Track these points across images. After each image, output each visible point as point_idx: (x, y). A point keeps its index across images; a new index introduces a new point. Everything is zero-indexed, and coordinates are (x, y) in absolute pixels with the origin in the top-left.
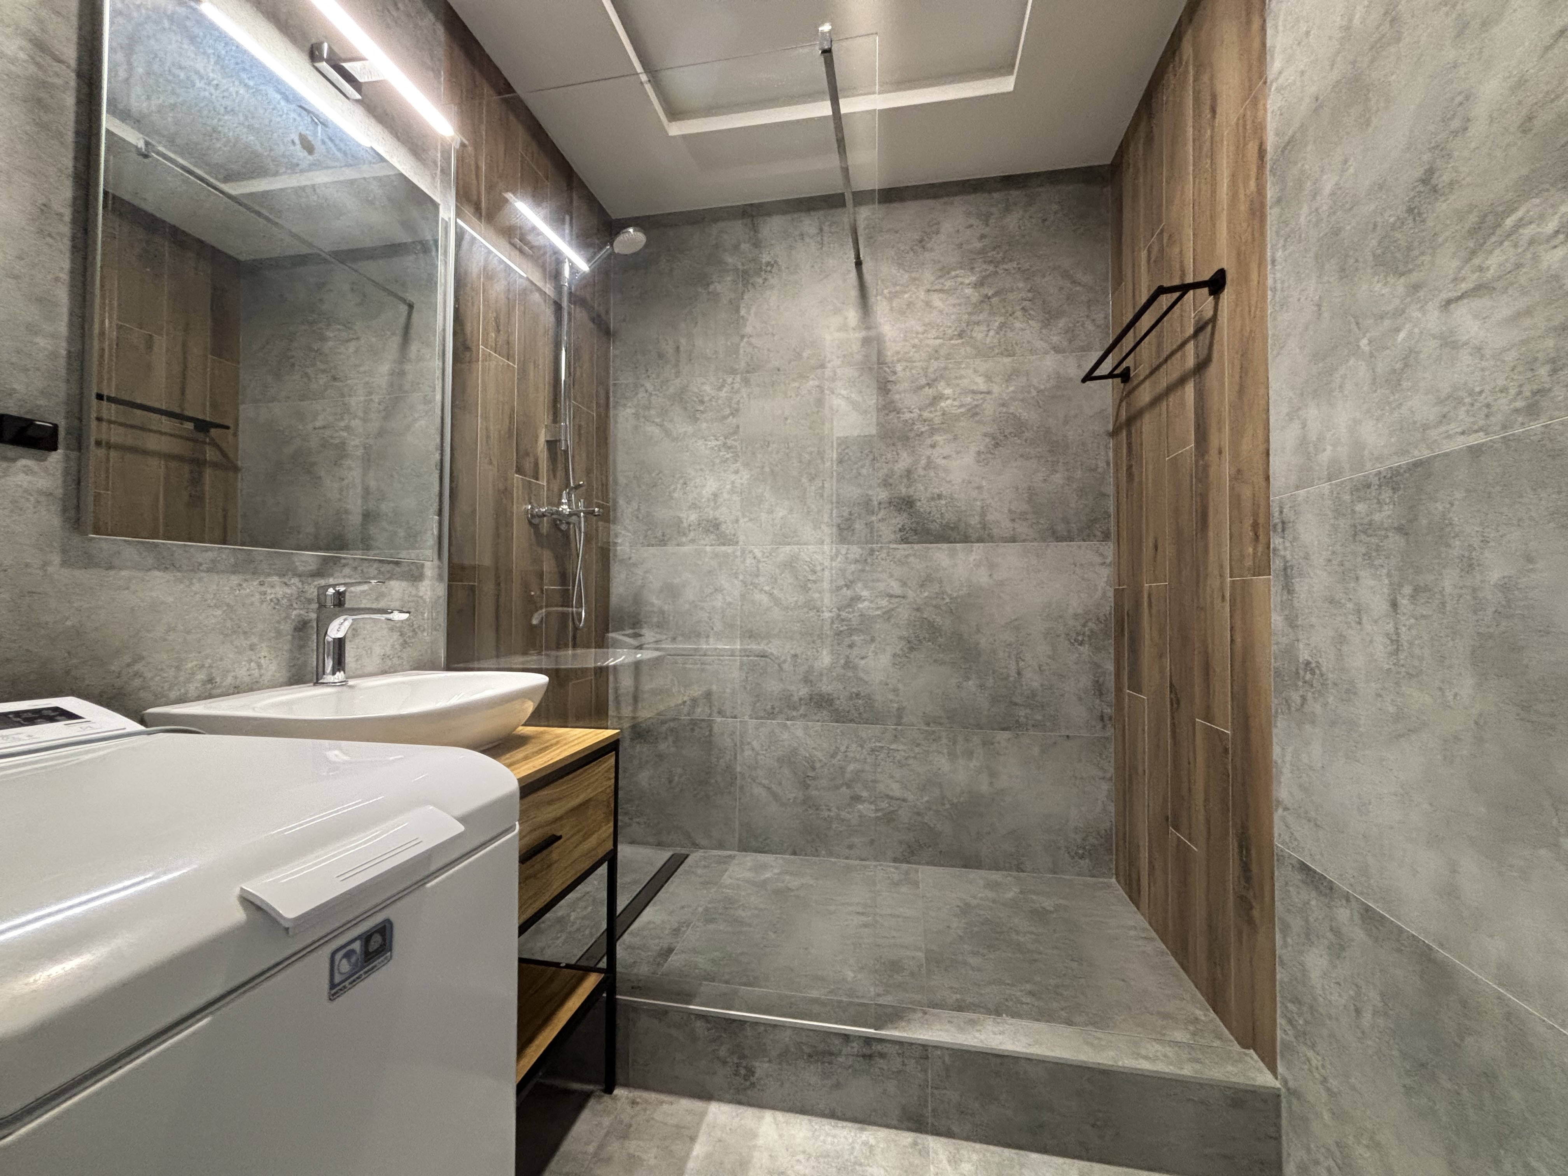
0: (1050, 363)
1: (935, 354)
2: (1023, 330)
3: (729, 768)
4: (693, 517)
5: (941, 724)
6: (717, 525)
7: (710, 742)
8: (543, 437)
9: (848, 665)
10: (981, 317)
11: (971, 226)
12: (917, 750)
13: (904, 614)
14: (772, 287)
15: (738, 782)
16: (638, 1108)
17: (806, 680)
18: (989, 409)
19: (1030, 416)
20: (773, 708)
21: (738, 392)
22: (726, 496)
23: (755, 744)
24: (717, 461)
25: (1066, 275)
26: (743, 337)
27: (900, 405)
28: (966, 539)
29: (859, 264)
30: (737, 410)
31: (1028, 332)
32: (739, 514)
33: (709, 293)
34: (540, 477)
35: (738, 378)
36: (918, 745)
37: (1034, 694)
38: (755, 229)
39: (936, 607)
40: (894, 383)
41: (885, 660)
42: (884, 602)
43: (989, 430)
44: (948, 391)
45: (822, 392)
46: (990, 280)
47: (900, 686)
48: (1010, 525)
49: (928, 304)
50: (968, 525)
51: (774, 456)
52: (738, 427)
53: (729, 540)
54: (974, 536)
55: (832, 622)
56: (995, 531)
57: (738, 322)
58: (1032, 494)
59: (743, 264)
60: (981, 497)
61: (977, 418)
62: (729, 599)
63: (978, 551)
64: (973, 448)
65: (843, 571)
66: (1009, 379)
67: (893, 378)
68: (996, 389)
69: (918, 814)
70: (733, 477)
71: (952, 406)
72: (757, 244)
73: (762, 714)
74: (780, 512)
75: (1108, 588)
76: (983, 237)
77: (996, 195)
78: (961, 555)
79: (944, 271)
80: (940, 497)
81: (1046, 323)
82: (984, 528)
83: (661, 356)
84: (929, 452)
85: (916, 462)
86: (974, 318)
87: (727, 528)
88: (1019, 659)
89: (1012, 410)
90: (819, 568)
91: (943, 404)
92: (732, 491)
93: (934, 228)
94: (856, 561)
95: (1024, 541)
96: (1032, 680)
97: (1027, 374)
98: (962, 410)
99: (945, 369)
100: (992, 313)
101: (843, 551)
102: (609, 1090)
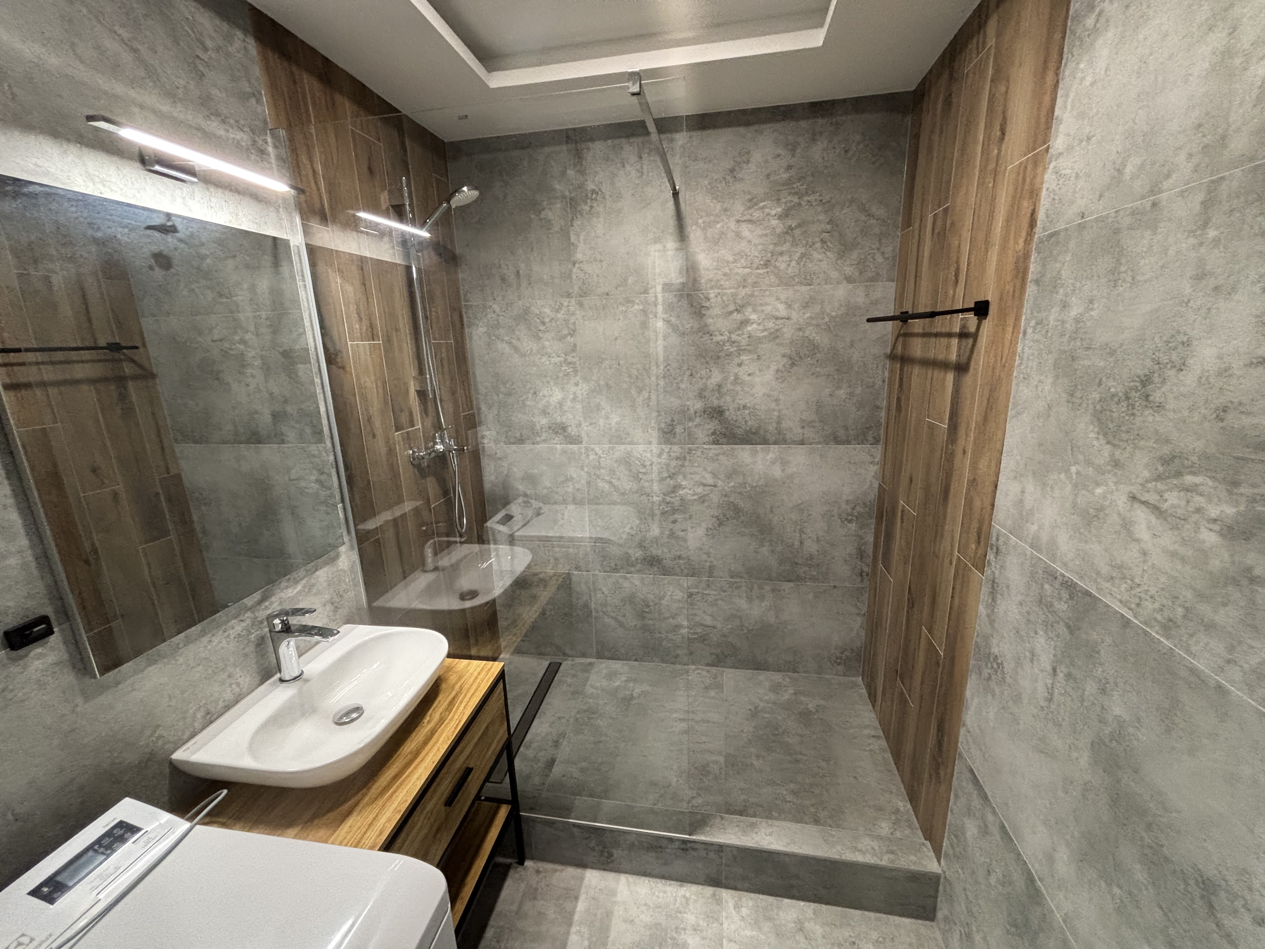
0: (841, 292)
1: (743, 283)
2: (821, 261)
3: (586, 606)
4: (544, 421)
5: (741, 577)
6: (564, 428)
7: (570, 588)
8: (412, 389)
9: (672, 535)
10: (785, 248)
11: (779, 155)
12: (723, 594)
13: (715, 498)
14: (598, 215)
15: (594, 614)
16: (541, 876)
17: (641, 546)
18: (788, 332)
19: (822, 339)
20: (616, 565)
21: (573, 314)
22: (569, 403)
23: (604, 589)
24: (561, 375)
25: (863, 209)
26: (574, 264)
27: (712, 328)
28: (765, 442)
29: (676, 194)
30: (574, 331)
31: (825, 262)
32: (581, 419)
33: (541, 220)
34: (415, 422)
35: (573, 301)
36: (725, 591)
37: (811, 557)
38: (579, 156)
39: (740, 493)
40: (708, 308)
41: (701, 532)
42: (700, 490)
43: (788, 351)
44: (754, 317)
45: (646, 315)
46: (793, 212)
47: (711, 550)
48: (800, 431)
49: (738, 235)
50: (766, 431)
51: (609, 371)
52: (575, 345)
53: (576, 440)
54: (772, 439)
55: (660, 505)
56: (788, 436)
57: (569, 247)
58: (819, 406)
59: (570, 192)
60: (777, 408)
61: (777, 341)
62: (577, 486)
63: (773, 452)
64: (773, 367)
65: (668, 465)
66: (806, 306)
67: (707, 304)
68: (794, 315)
69: (724, 636)
70: (574, 389)
71: (757, 330)
72: (582, 172)
73: (608, 569)
74: (615, 419)
75: (874, 481)
76: (789, 167)
77: (803, 124)
78: (760, 455)
79: (752, 202)
80: (745, 407)
81: (841, 255)
82: (779, 434)
83: (503, 279)
84: (737, 370)
85: (726, 379)
86: (779, 249)
87: (572, 431)
88: (802, 531)
89: (807, 333)
90: (648, 463)
91: (749, 328)
92: (574, 399)
93: (745, 158)
94: (677, 458)
95: (811, 444)
96: (811, 547)
97: (822, 302)
98: (765, 333)
99: (752, 295)
100: (795, 244)
101: (667, 450)
102: (521, 863)
